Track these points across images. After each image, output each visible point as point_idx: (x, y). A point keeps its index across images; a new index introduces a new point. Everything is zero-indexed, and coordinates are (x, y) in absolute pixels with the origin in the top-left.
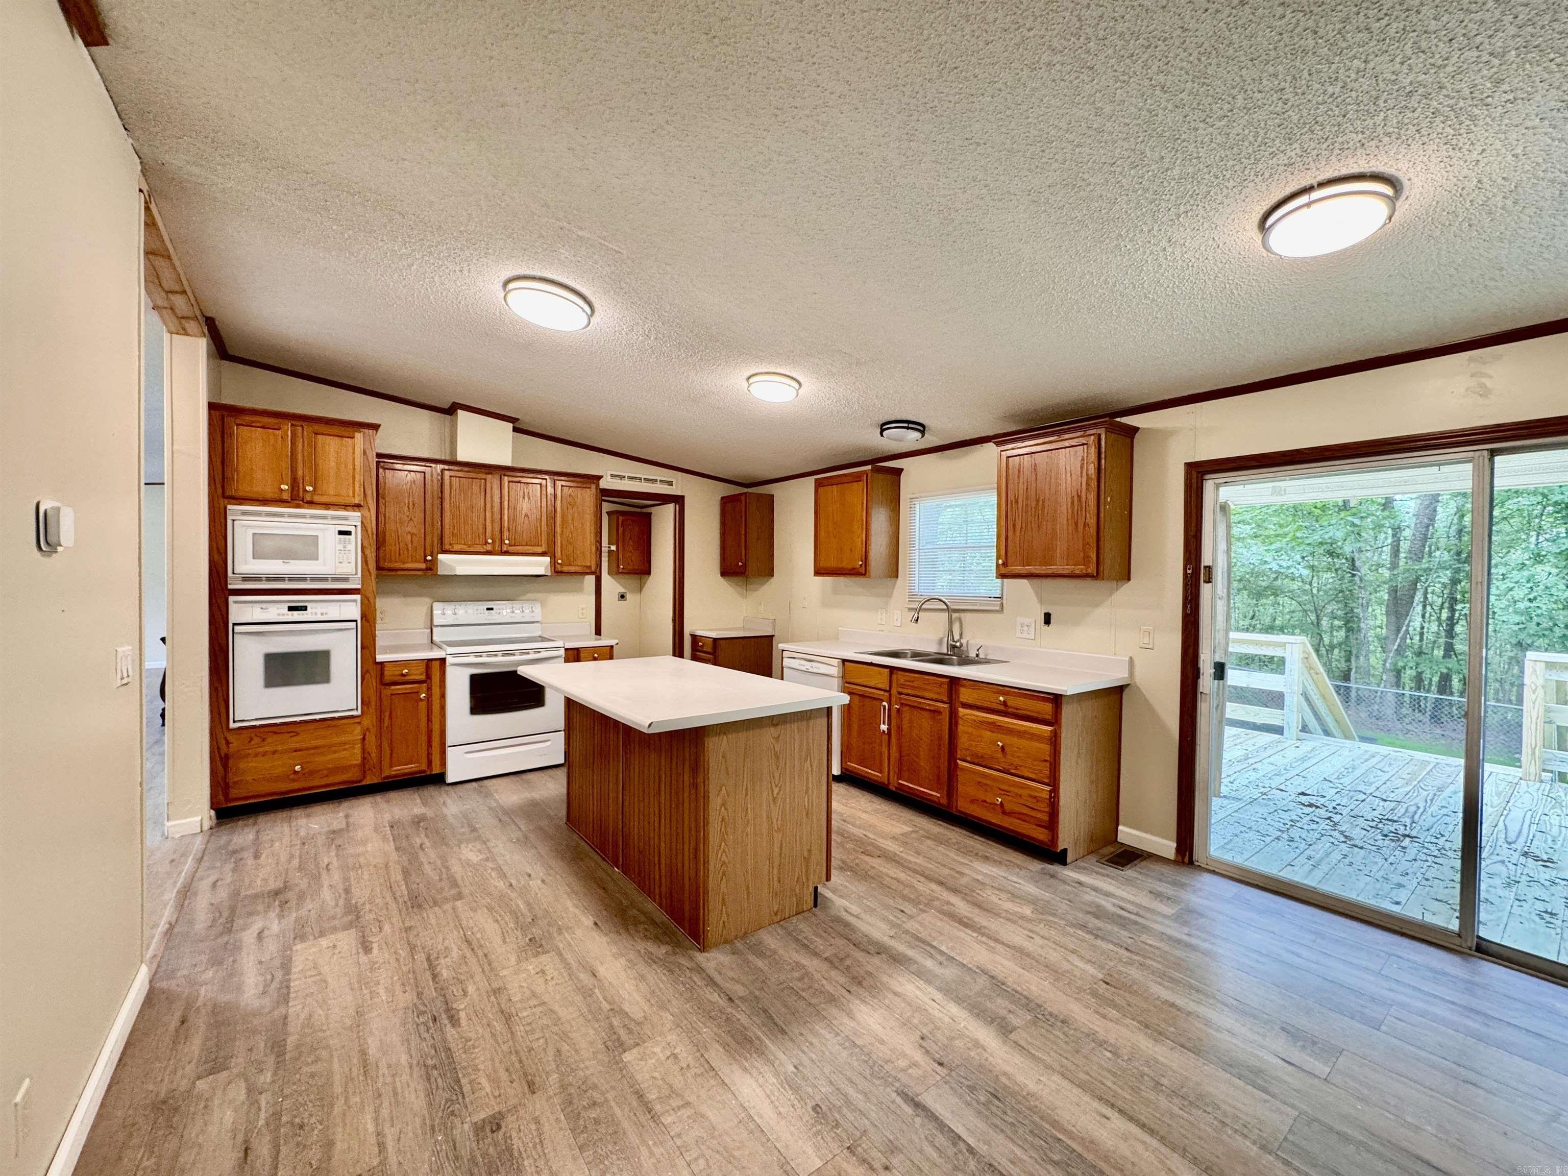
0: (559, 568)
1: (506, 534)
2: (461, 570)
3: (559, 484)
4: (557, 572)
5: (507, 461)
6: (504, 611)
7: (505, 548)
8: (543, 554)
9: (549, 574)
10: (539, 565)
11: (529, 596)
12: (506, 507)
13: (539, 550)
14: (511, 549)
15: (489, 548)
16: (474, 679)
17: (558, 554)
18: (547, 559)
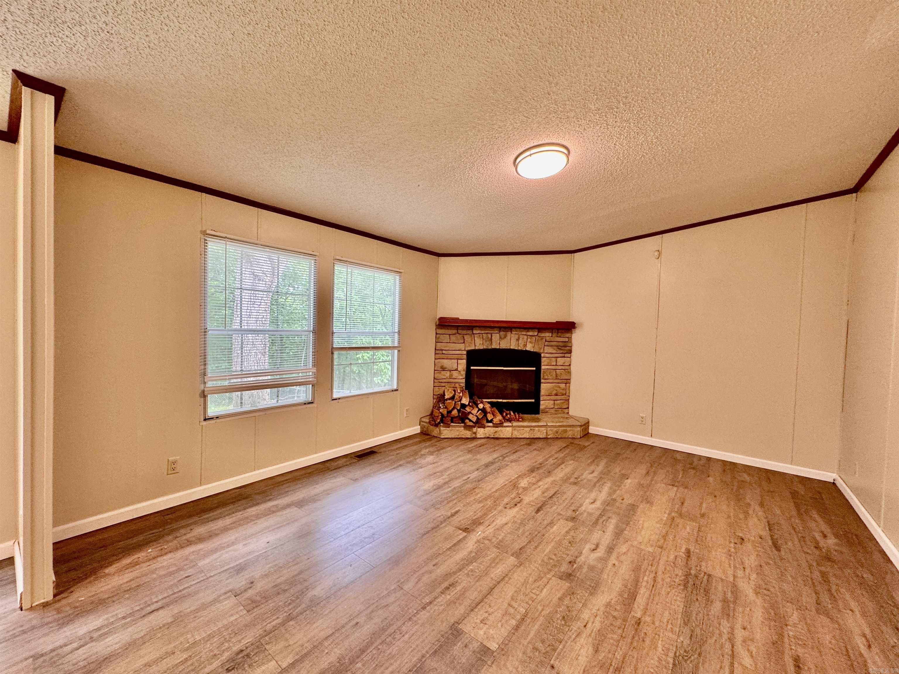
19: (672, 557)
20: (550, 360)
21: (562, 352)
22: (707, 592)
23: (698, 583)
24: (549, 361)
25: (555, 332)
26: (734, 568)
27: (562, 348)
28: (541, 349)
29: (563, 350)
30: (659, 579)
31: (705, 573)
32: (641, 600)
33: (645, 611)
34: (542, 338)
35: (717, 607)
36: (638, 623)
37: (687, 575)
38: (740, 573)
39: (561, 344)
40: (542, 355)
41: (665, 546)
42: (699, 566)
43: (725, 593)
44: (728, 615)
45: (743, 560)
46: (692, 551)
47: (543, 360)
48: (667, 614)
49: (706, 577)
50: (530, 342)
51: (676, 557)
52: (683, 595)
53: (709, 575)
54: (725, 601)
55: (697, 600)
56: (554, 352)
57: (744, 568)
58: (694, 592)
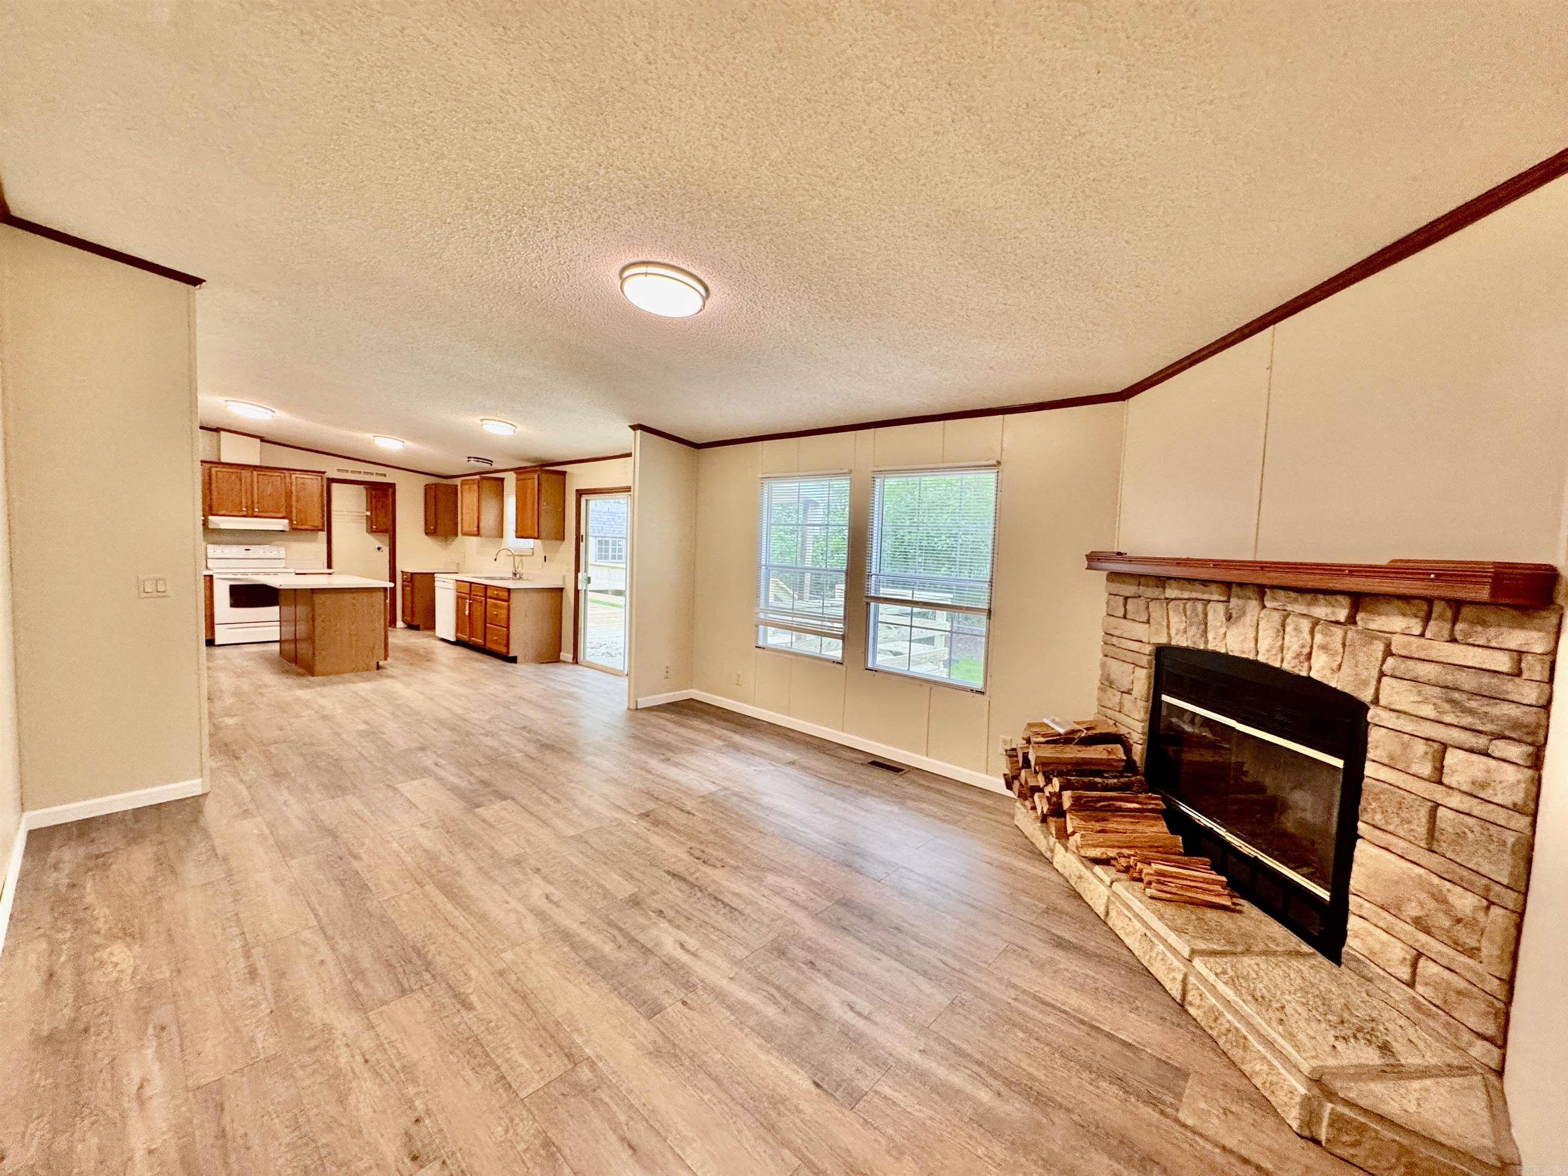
0: (294, 526)
1: (256, 505)
2: (223, 526)
3: (293, 476)
4: (294, 529)
5: (257, 462)
6: (258, 551)
7: (255, 514)
8: (283, 518)
9: (287, 529)
10: (281, 524)
11: (277, 543)
12: (256, 489)
13: (281, 515)
14: (261, 514)
15: (245, 513)
16: (232, 588)
17: (294, 518)
18: (286, 521)
19: (473, 973)
20: (1405, 746)
21: (1467, 720)
22: (390, 966)
23: (409, 968)
24: (1396, 749)
25: (1441, 617)
26: (382, 1045)
27: (1473, 704)
28: (1365, 683)
29: (1471, 712)
30: (450, 931)
31: (412, 990)
32: (440, 899)
33: (426, 896)
34: (1371, 636)
35: (366, 959)
36: (420, 884)
37: (428, 966)
38: (367, 1042)
39: (1467, 681)
40: (1373, 714)
41: (501, 980)
42: (429, 994)
43: (367, 985)
44: (347, 960)
45: (378, 1081)
46: (463, 1012)
47: (1374, 735)
48: (405, 909)
49: (407, 986)
50: (1324, 648)
51: (470, 979)
52: (409, 938)
53: (404, 992)
54: (361, 974)
55: (391, 947)
56: (1428, 711)
57: (366, 1061)
58: (401, 953)
